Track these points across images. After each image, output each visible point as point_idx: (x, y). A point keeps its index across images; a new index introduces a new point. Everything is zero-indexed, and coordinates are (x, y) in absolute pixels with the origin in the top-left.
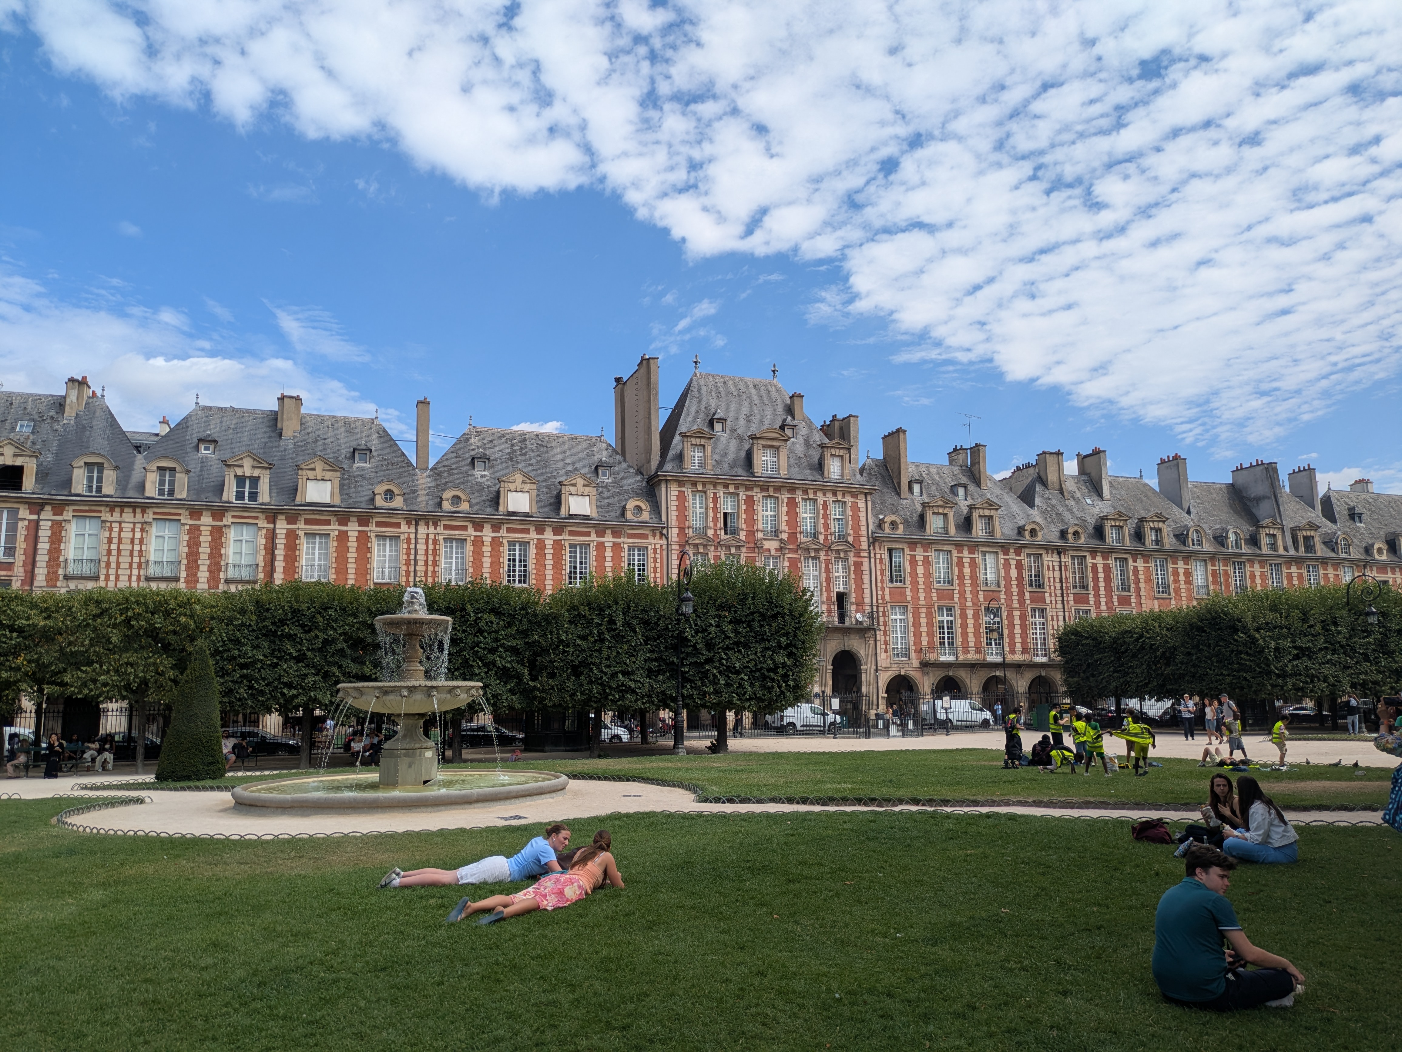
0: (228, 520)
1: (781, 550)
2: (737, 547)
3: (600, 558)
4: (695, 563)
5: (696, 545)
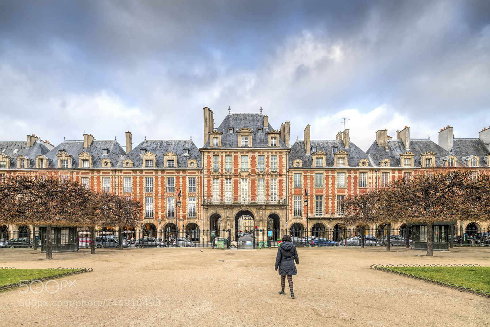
1: (249, 176)
2: (230, 175)
3: (178, 181)
4: (214, 182)
5: (214, 176)
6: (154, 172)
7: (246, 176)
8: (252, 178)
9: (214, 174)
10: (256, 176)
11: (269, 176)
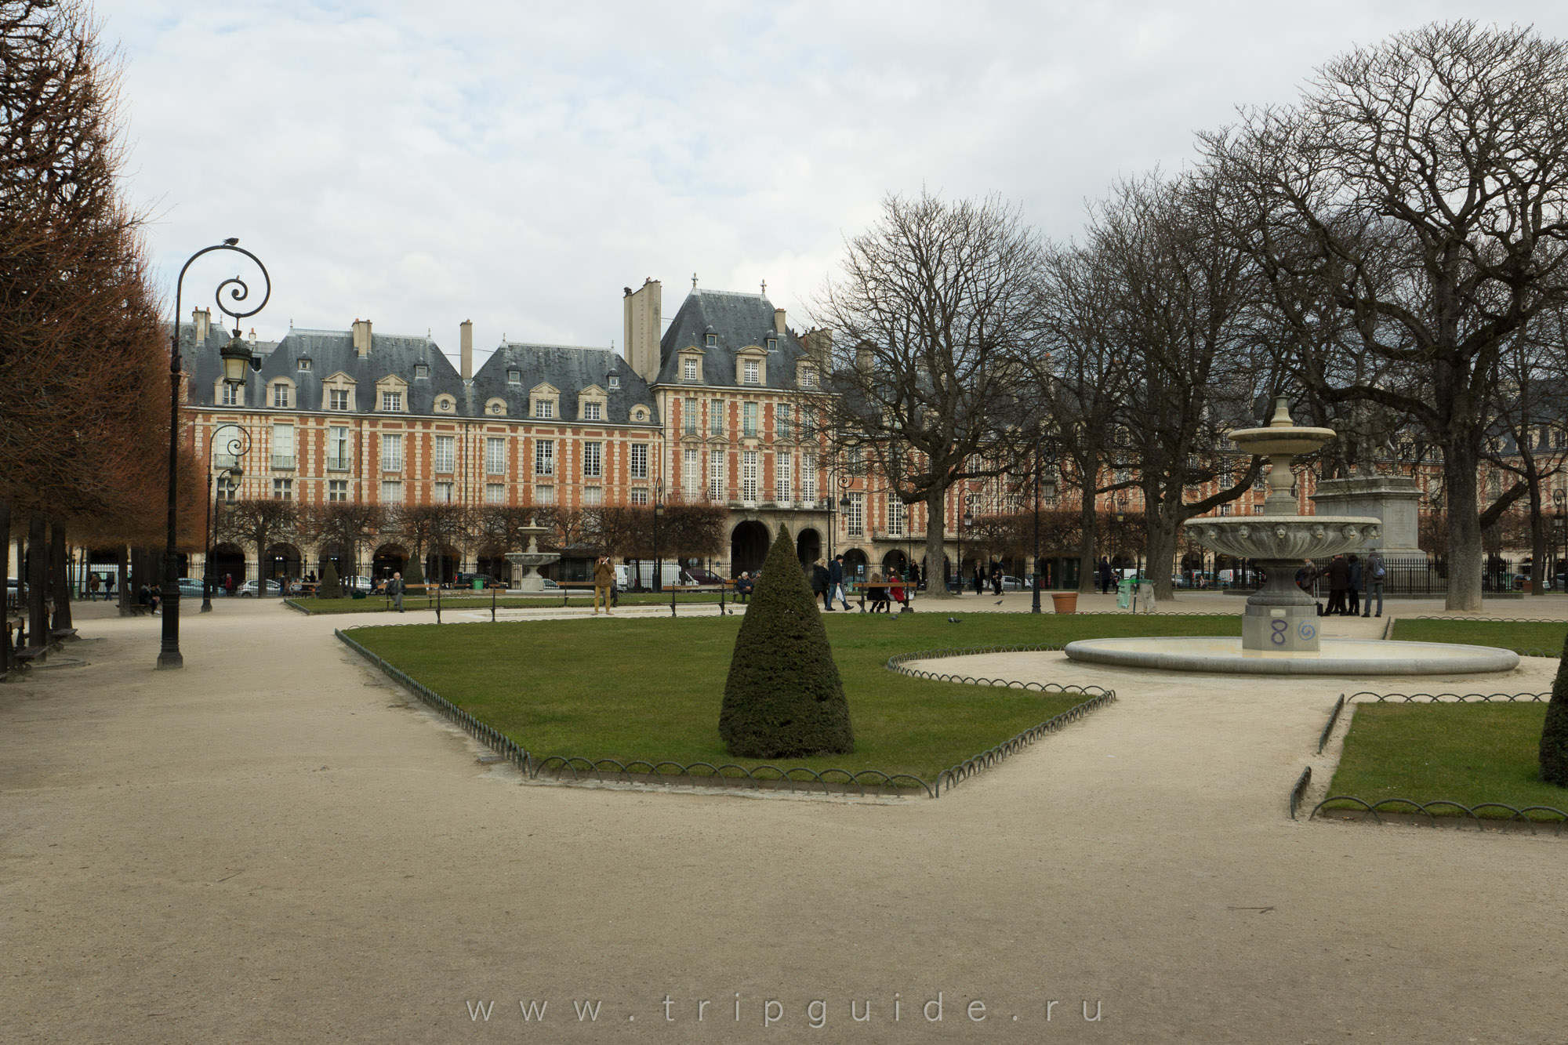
0: (327, 424)
1: (759, 447)
2: (722, 444)
3: (610, 453)
4: (687, 457)
5: (688, 443)
6: (556, 430)
7: (754, 447)
8: (767, 451)
9: (689, 440)
10: (774, 448)
11: (800, 449)
